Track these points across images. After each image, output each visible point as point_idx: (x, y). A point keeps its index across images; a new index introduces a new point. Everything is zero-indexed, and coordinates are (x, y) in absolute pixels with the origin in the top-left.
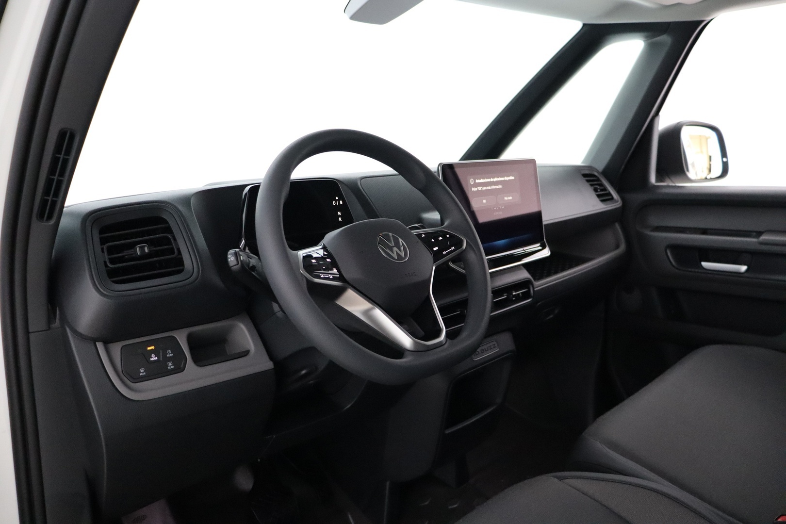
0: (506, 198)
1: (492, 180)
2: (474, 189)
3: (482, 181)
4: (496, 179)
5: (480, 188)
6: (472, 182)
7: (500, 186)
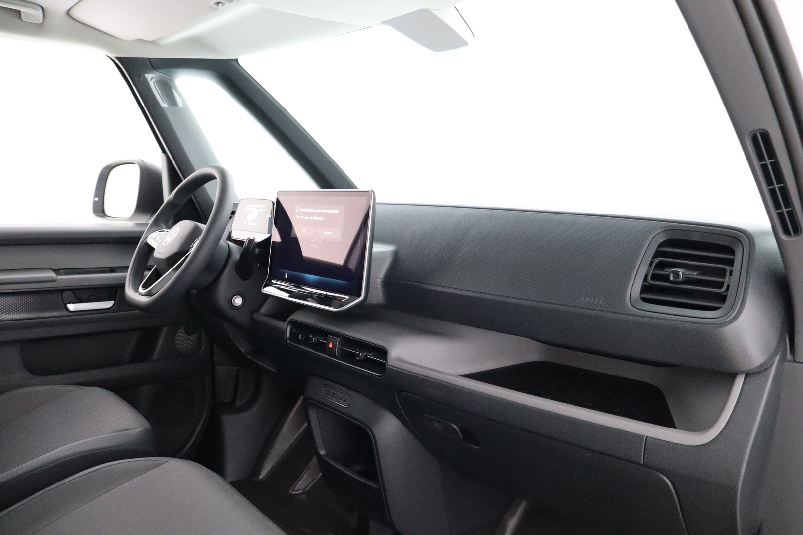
0: (325, 233)
1: (315, 210)
2: (298, 217)
3: (306, 210)
4: (319, 211)
5: (303, 217)
6: (297, 210)
7: (322, 219)
